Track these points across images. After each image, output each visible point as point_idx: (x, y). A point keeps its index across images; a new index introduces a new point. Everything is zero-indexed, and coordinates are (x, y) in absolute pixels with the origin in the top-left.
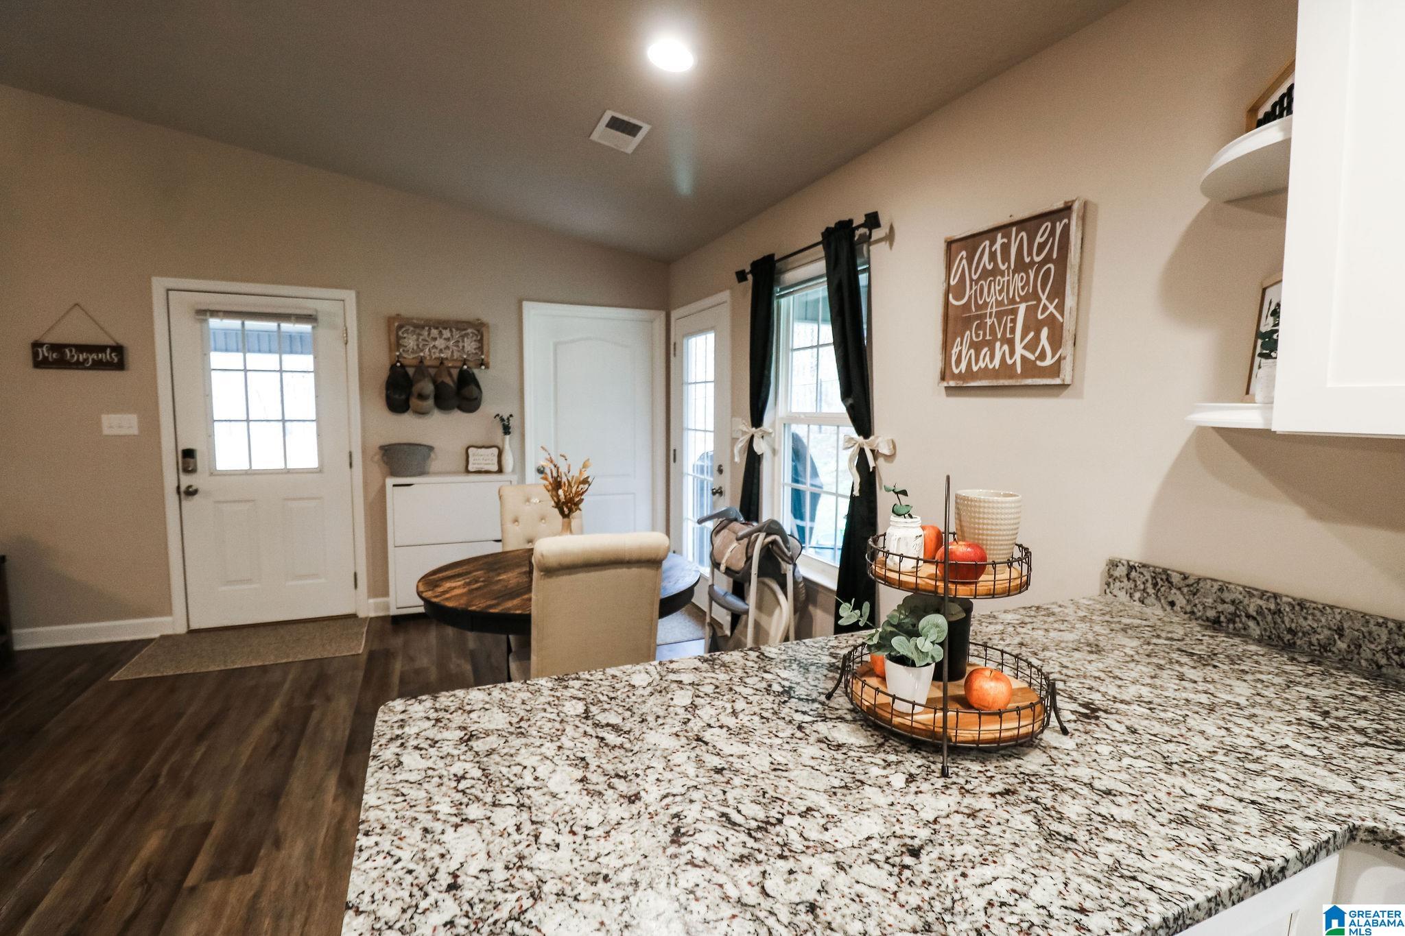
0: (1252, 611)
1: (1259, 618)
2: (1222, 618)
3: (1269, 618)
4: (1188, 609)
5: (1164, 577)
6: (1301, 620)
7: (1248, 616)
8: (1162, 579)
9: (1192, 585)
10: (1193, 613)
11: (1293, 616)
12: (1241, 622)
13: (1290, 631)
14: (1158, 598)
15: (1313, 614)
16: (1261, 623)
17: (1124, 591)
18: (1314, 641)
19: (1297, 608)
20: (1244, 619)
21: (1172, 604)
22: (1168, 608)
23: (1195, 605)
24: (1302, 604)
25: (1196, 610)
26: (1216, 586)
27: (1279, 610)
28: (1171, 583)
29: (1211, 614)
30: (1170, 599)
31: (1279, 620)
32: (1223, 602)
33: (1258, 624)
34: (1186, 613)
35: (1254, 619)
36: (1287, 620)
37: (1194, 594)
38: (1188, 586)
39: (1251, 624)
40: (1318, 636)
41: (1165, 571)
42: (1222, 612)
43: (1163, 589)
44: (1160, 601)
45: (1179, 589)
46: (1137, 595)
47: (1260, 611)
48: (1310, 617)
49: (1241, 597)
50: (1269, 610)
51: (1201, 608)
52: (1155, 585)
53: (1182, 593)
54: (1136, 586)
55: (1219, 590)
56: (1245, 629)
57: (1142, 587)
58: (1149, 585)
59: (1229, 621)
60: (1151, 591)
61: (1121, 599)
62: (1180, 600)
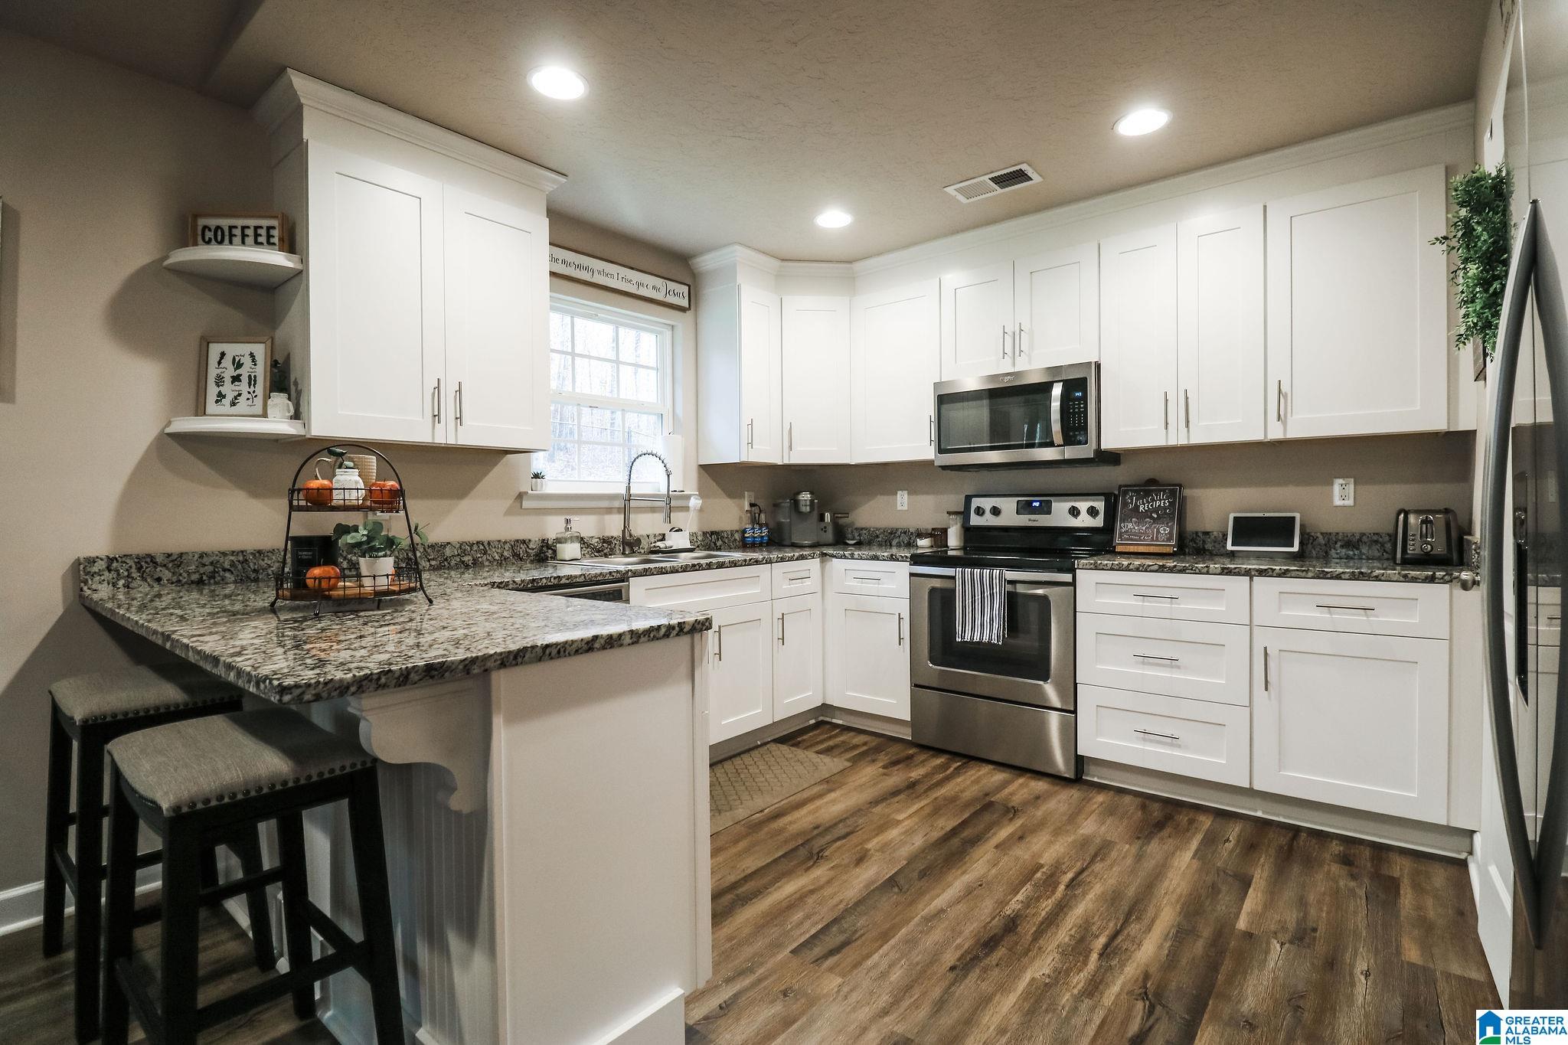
0: (227, 565)
1: (232, 569)
2: (205, 578)
3: (240, 567)
4: (174, 579)
5: (149, 560)
6: (261, 562)
7: (225, 570)
8: (146, 562)
9: (176, 560)
10: (180, 581)
11: (255, 561)
12: (219, 576)
13: (255, 571)
14: (144, 579)
15: (267, 556)
16: (234, 572)
17: (106, 583)
18: (270, 572)
19: (257, 555)
20: (222, 573)
21: (159, 580)
22: (155, 585)
23: (181, 575)
24: (260, 552)
25: (181, 578)
26: (196, 556)
27: (246, 560)
28: (156, 563)
29: (195, 577)
30: (156, 576)
31: (246, 566)
32: (205, 565)
33: (232, 573)
34: (172, 583)
35: (229, 570)
36: (251, 565)
37: (179, 566)
38: (172, 561)
39: (227, 575)
40: (272, 569)
41: (149, 555)
42: (204, 573)
43: (148, 570)
44: (146, 581)
45: (165, 566)
46: (121, 582)
47: (233, 564)
48: (266, 559)
49: (217, 558)
50: (239, 561)
51: (185, 575)
52: (139, 569)
53: (167, 569)
54: (118, 574)
55: (200, 557)
56: (223, 580)
57: (126, 574)
58: (133, 570)
59: (210, 578)
60: (135, 574)
61: (101, 592)
62: (166, 575)
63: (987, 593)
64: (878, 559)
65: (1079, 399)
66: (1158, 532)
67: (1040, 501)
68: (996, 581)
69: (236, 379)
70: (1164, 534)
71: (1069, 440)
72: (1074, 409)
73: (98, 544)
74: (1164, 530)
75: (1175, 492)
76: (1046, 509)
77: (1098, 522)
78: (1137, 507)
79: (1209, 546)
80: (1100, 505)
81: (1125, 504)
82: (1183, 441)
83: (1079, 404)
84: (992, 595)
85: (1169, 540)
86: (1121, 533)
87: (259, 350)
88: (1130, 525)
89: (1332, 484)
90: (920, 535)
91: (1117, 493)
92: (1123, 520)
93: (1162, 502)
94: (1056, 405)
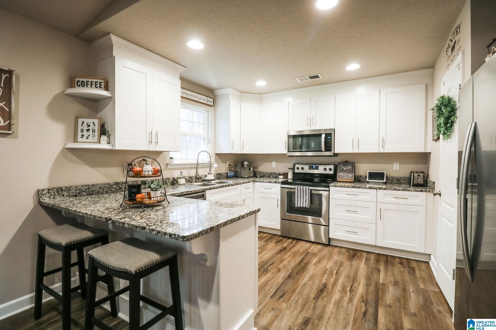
0: (84, 190)
1: (85, 191)
2: (77, 194)
3: (87, 190)
4: (68, 195)
5: (60, 189)
6: (94, 188)
7: (83, 191)
8: (60, 190)
9: (68, 189)
10: (69, 195)
11: (92, 188)
12: (81, 193)
13: (92, 191)
14: (59, 195)
15: (96, 186)
16: (86, 192)
17: (47, 197)
18: (96, 191)
19: (93, 186)
20: (82, 192)
21: (63, 195)
22: (62, 197)
23: (70, 193)
24: (93, 185)
25: (70, 195)
26: (75, 187)
27: (89, 188)
28: (63, 190)
29: (74, 194)
30: (63, 194)
31: (89, 190)
32: (77, 190)
33: (85, 192)
34: (67, 196)
35: (84, 191)
36: (91, 189)
37: (70, 191)
38: (67, 189)
39: (84, 193)
40: (97, 190)
41: (60, 188)
42: (77, 193)
43: (60, 192)
44: (59, 196)
45: (65, 191)
46: (52, 197)
47: (85, 189)
48: (95, 187)
49: (81, 188)
50: (87, 188)
51: (71, 193)
52: (58, 192)
53: (66, 192)
54: (51, 194)
55: (76, 188)
56: (82, 194)
57: (53, 194)
58: (56, 193)
59: (79, 194)
60: (56, 194)
61: (46, 200)
62: (66, 194)
64: (271, 183)
65: (329, 139)
66: (349, 176)
67: (316, 166)
68: (307, 190)
69: (88, 130)
70: (350, 176)
71: (326, 150)
72: (328, 141)
73: (44, 185)
74: (350, 175)
75: (353, 165)
76: (317, 168)
77: (332, 172)
78: (343, 169)
79: (361, 180)
80: (332, 167)
81: (340, 168)
82: (357, 152)
83: (329, 140)
84: (306, 194)
85: (352, 178)
86: (339, 176)
87: (96, 121)
88: (341, 174)
89: (393, 164)
90: (280, 175)
91: (337, 164)
92: (339, 172)
93: (350, 167)
94: (323, 140)
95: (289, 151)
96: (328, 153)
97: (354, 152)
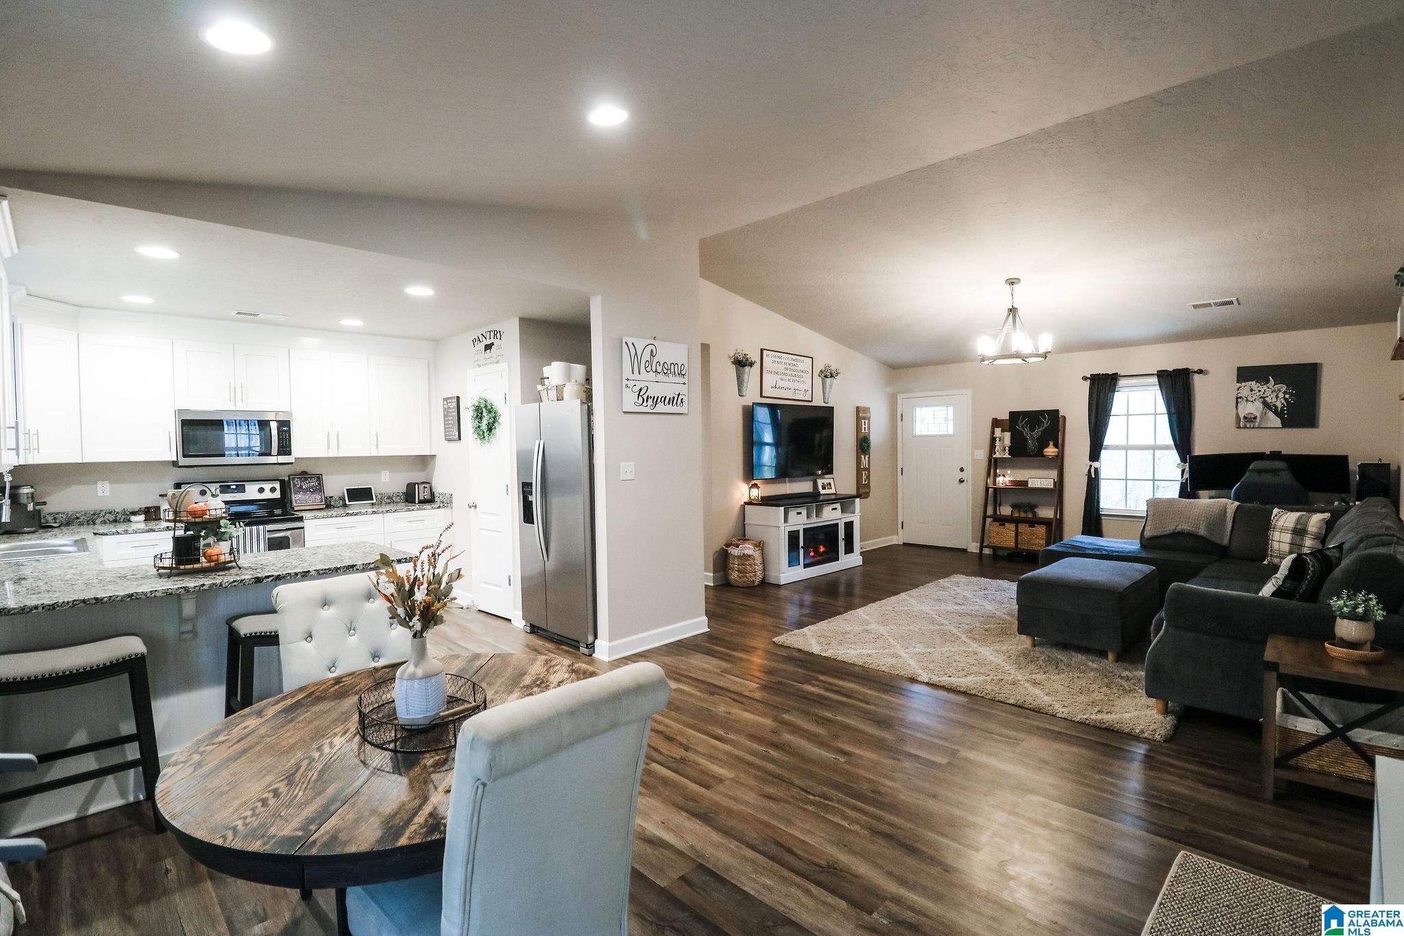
63: (255, 540)
65: (285, 431)
66: (315, 498)
67: (236, 485)
68: (261, 532)
70: (317, 499)
71: (279, 454)
72: (283, 436)
74: (318, 497)
75: (319, 478)
76: (241, 489)
77: (277, 495)
78: (301, 487)
79: (332, 503)
80: (277, 485)
81: (295, 485)
82: (336, 455)
83: (286, 434)
84: (258, 541)
85: (322, 501)
86: (295, 500)
88: (300, 496)
89: (381, 472)
90: (134, 513)
91: (287, 479)
92: (295, 493)
93: (314, 483)
94: (274, 432)
95: (185, 456)
96: (282, 459)
97: (331, 455)
